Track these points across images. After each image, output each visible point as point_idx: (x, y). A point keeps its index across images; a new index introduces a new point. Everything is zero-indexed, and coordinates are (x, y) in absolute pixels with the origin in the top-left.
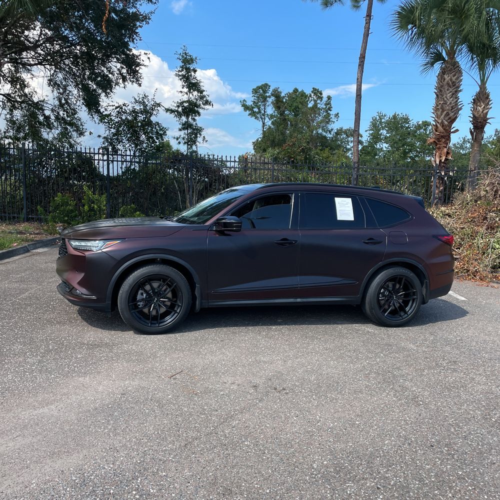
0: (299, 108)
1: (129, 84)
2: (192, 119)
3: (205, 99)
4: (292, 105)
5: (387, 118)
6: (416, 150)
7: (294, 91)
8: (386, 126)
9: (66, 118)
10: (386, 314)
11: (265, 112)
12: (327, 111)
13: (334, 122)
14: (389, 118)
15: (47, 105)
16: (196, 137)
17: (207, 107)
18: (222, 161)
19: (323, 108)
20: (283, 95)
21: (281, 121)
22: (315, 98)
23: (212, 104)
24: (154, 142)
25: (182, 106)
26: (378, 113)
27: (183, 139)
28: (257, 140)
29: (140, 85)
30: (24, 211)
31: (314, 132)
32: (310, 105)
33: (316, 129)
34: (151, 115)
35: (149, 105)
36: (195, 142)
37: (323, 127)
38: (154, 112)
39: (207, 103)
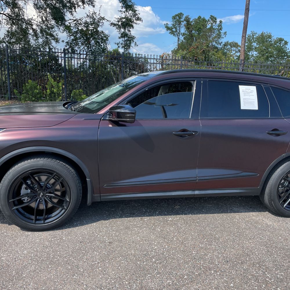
0: (201, 29)
1: (86, 6)
2: (128, 30)
3: (137, 16)
4: (196, 27)
5: (257, 35)
6: (274, 56)
7: (198, 18)
8: (256, 40)
9: (47, 31)
10: (285, 206)
11: (179, 31)
12: (219, 31)
13: (223, 38)
14: (259, 35)
15: (35, 22)
16: (130, 43)
17: (138, 22)
18: (145, 58)
19: (217, 29)
20: (191, 20)
21: (190, 38)
22: (212, 22)
23: (142, 20)
24: (100, 45)
25: (121, 21)
26: (252, 32)
27: (122, 44)
28: (174, 49)
29: (94, 6)
30: (9, 92)
31: (210, 44)
32: (209, 26)
33: (212, 42)
34: (98, 25)
35: (96, 19)
36: (129, 46)
37: (216, 41)
38: (100, 24)
39: (138, 19)
